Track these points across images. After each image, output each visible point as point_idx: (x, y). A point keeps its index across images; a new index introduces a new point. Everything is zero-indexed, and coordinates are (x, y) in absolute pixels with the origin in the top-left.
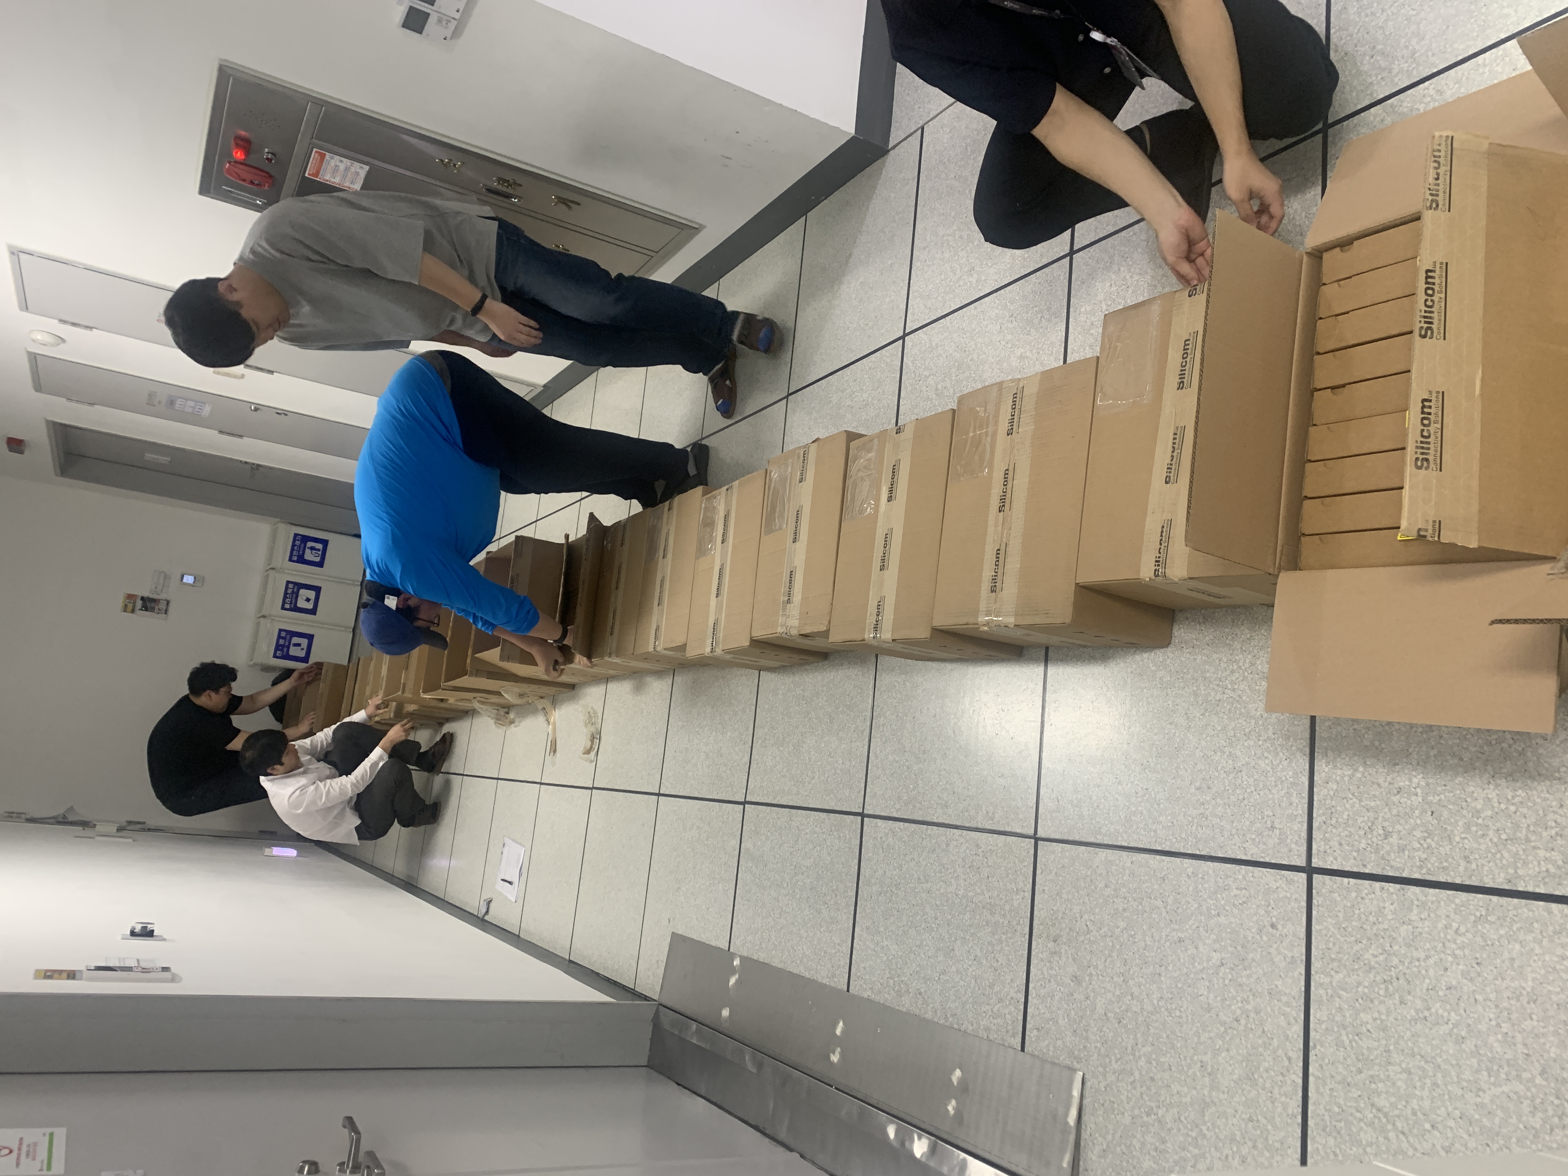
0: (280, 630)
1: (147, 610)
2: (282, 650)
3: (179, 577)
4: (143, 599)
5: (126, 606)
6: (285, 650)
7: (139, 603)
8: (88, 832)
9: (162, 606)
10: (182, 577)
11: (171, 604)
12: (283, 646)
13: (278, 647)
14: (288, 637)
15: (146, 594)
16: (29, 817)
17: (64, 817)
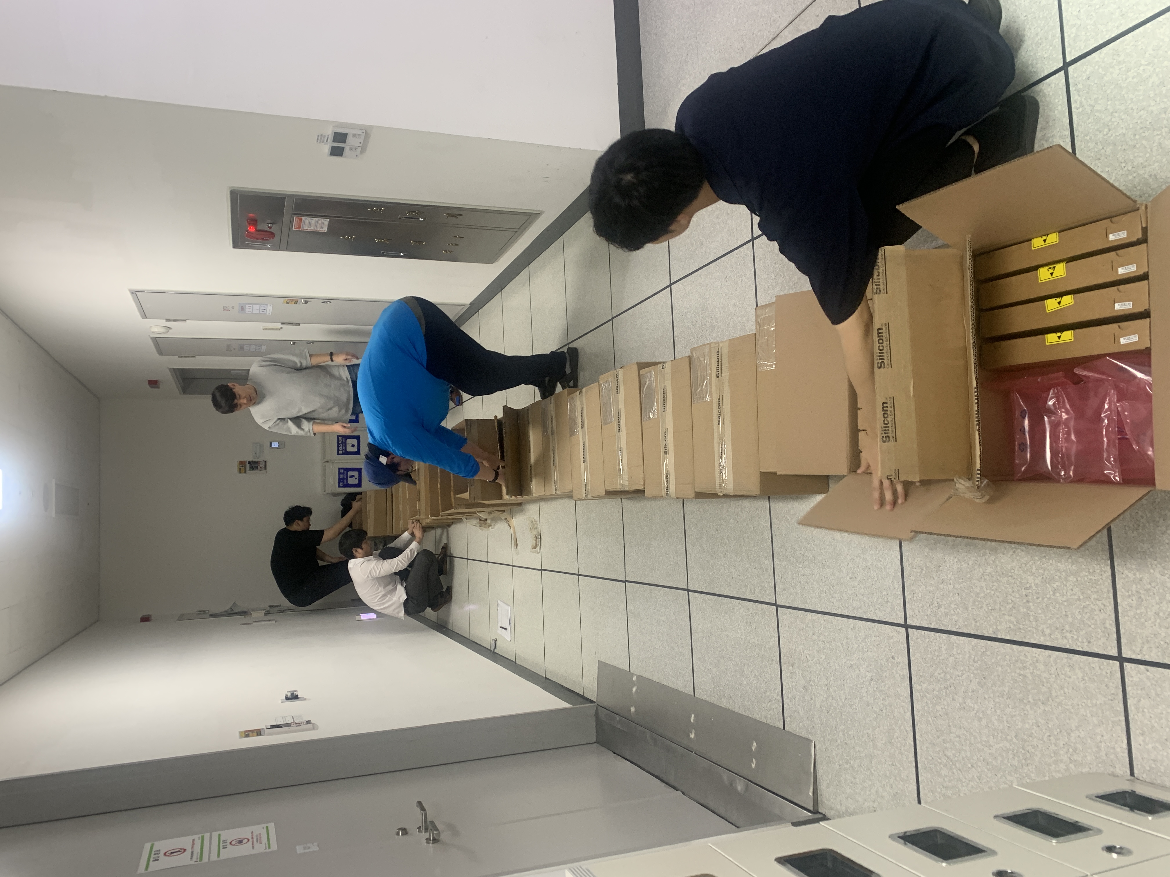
0: (340, 469)
1: (253, 470)
2: (343, 482)
3: (269, 445)
4: (249, 463)
5: (240, 469)
6: (345, 481)
7: (248, 466)
8: (247, 619)
9: (262, 465)
10: (271, 443)
11: (267, 463)
12: (343, 479)
13: (340, 480)
14: (345, 472)
15: (251, 459)
16: (210, 613)
17: (232, 610)
